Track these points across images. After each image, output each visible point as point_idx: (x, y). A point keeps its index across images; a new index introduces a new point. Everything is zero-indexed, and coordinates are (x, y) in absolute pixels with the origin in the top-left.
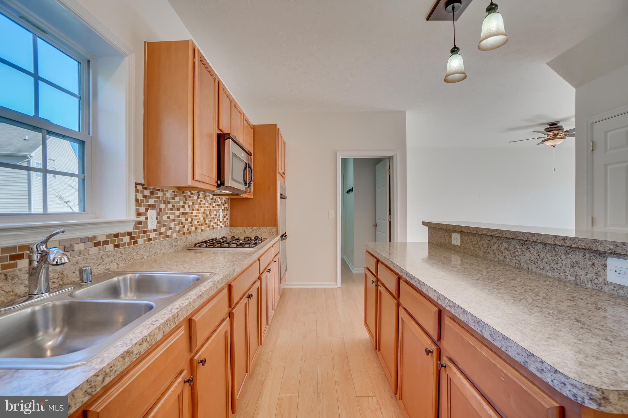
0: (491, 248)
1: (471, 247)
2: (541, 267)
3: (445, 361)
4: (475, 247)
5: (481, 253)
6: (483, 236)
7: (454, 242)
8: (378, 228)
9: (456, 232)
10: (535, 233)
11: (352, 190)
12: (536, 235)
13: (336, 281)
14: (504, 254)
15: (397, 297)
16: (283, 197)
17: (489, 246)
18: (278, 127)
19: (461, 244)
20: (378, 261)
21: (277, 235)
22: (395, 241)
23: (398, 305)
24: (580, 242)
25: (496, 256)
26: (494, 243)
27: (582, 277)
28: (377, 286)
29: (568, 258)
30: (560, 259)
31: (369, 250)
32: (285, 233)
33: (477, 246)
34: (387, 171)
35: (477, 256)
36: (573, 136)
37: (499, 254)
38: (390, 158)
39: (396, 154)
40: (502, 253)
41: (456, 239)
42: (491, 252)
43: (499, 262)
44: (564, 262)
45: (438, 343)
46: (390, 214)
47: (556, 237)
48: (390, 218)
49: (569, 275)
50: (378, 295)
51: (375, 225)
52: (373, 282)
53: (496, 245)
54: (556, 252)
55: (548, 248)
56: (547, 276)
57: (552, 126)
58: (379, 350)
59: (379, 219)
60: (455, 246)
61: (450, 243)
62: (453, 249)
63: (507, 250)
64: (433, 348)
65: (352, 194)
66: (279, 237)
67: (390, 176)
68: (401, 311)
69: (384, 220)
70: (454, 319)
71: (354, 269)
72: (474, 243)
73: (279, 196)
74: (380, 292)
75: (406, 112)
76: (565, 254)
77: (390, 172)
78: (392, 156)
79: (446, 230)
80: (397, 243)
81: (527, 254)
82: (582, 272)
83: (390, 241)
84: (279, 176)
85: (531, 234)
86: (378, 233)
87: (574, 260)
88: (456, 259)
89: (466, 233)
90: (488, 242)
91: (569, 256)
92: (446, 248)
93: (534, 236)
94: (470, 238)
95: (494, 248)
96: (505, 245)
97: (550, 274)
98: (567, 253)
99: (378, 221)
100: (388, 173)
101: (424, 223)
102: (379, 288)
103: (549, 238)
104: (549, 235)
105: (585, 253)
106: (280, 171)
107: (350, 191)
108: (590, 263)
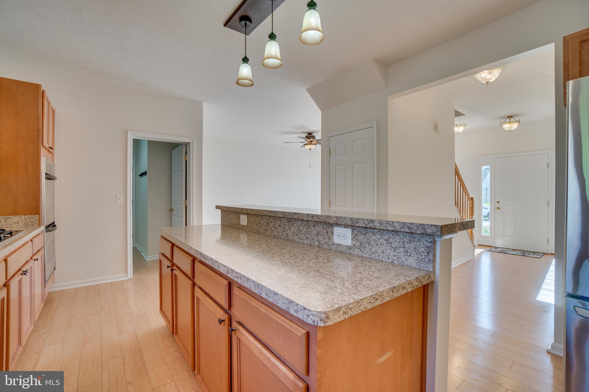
0: (269, 225)
1: (255, 226)
2: (301, 237)
3: (235, 325)
4: (258, 225)
5: (262, 231)
6: (263, 216)
7: (242, 223)
8: (174, 213)
9: (244, 214)
10: (296, 213)
11: (146, 173)
12: (297, 214)
13: (126, 272)
14: (278, 230)
15: (192, 278)
16: (49, 177)
17: (268, 224)
18: (44, 88)
19: (247, 224)
20: (173, 245)
21: (40, 225)
22: (191, 225)
23: (194, 284)
24: (321, 217)
25: (272, 232)
26: (271, 222)
27: (322, 242)
28: (172, 270)
29: (315, 230)
30: (311, 231)
31: (164, 235)
32: (54, 223)
33: (259, 224)
34: (184, 156)
35: (259, 233)
36: (320, 144)
37: (274, 230)
38: (187, 145)
39: (193, 141)
40: (277, 229)
41: (244, 220)
42: (269, 229)
43: (274, 237)
44: (313, 232)
45: (229, 311)
46: (186, 199)
47: (308, 215)
48: (186, 203)
49: (315, 241)
50: (174, 279)
51: (171, 210)
52: (168, 267)
53: (273, 223)
54: (308, 226)
55: (305, 223)
56: (304, 244)
57: (309, 135)
58: (177, 333)
59: (175, 204)
60: (243, 226)
61: (239, 223)
62: (241, 228)
63: (280, 226)
64: (225, 317)
65: (145, 178)
66: (43, 228)
67: (186, 161)
68: (197, 289)
69: (180, 204)
70: (241, 287)
71: (148, 257)
72: (257, 222)
73: (43, 176)
74: (176, 275)
75: (203, 103)
76: (313, 227)
77: (186, 158)
78: (189, 143)
79: (236, 213)
80: (193, 226)
81: (292, 229)
82: (322, 238)
83: (186, 225)
84: (43, 151)
85: (294, 213)
86: (173, 217)
87: (318, 231)
88: (244, 237)
89: (251, 215)
90: (267, 221)
91: (316, 228)
92: (236, 228)
93: (296, 215)
94: (254, 218)
95: (271, 225)
96: (278, 222)
97: (305, 242)
98: (314, 226)
99: (173, 205)
100: (184, 159)
101: (217, 207)
102: (174, 272)
103: (305, 216)
104: (304, 214)
105: (323, 225)
106: (45, 144)
107: (144, 174)
108: (326, 231)
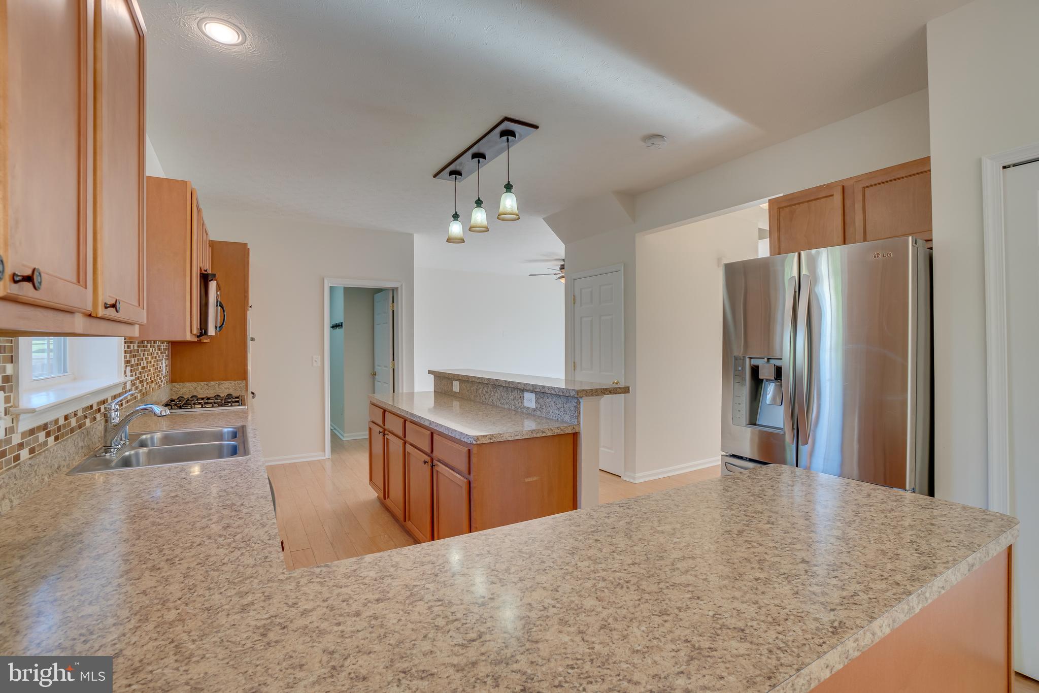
0: (478, 392)
1: (466, 393)
2: (502, 403)
3: (435, 462)
4: (469, 392)
5: (472, 397)
6: (473, 383)
7: (455, 390)
8: (378, 377)
9: (456, 380)
11: (342, 326)
12: (499, 381)
14: (485, 396)
15: (403, 438)
19: (459, 391)
22: (400, 391)
25: (481, 398)
27: (517, 406)
28: (384, 435)
30: (509, 396)
31: (373, 402)
34: (391, 305)
35: (470, 400)
38: (394, 290)
39: (402, 285)
41: (456, 387)
42: (478, 396)
43: (482, 403)
44: (510, 398)
45: (431, 455)
46: (393, 360)
47: (506, 381)
48: (394, 365)
49: (513, 406)
50: (386, 444)
51: (374, 374)
52: (380, 433)
53: (481, 390)
55: (505, 389)
56: (504, 408)
59: (379, 366)
60: (455, 392)
61: (452, 390)
62: (454, 396)
63: (487, 392)
65: (340, 331)
67: (393, 311)
69: (386, 367)
70: (438, 434)
71: (345, 435)
72: (468, 389)
75: (414, 235)
76: (510, 393)
77: (393, 306)
78: (397, 289)
79: (449, 379)
80: (402, 393)
81: (496, 395)
82: (517, 403)
83: (394, 392)
85: (497, 380)
86: (377, 384)
87: (514, 397)
88: (456, 404)
89: (463, 381)
90: (476, 388)
91: (512, 394)
92: (449, 395)
94: (465, 385)
95: (480, 392)
96: (486, 389)
97: (506, 407)
98: (512, 392)
99: (377, 369)
100: (391, 308)
101: (430, 372)
102: (386, 436)
103: (504, 383)
104: (504, 381)
105: (517, 391)
107: (338, 326)
108: (519, 397)
